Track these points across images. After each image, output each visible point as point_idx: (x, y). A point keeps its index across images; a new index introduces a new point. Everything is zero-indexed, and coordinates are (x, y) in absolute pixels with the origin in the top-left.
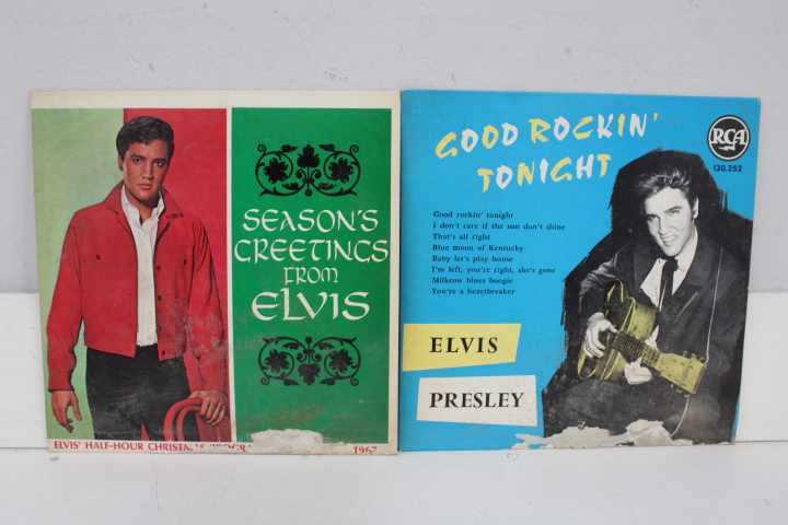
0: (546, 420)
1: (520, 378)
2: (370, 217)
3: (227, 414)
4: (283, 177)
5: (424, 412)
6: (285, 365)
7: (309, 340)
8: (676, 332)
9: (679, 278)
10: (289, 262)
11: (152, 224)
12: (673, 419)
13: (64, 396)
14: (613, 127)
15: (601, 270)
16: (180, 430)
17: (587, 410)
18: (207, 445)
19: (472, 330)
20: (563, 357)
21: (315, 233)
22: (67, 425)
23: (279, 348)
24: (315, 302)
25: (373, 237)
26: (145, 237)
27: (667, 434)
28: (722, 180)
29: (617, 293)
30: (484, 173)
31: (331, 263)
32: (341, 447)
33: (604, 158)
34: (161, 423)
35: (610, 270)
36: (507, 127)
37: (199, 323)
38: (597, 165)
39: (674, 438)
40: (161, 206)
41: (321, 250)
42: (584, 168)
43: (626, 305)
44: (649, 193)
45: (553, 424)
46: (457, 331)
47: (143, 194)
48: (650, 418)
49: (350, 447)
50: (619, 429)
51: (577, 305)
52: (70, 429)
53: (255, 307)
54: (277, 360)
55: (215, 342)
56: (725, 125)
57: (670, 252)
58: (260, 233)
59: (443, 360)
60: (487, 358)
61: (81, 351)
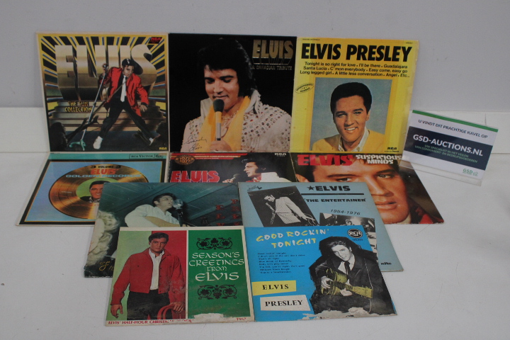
0: (314, 309)
1: (300, 296)
2: (237, 254)
3: (185, 309)
4: (206, 245)
5: (263, 307)
6: (208, 293)
7: (217, 286)
8: (356, 281)
9: (351, 267)
10: (209, 265)
11: (160, 257)
12: (366, 307)
13: (117, 306)
14: (315, 232)
15: (321, 265)
16: (164, 315)
17: (329, 305)
18: (175, 321)
19: (278, 283)
20: (314, 288)
21: (218, 258)
22: (116, 316)
23: (206, 288)
24: (219, 276)
25: (238, 259)
26: (156, 261)
27: (366, 312)
28: (357, 243)
29: (329, 271)
30: (274, 244)
31: (224, 265)
32: (231, 319)
33: (314, 240)
34: (157, 313)
35: (325, 265)
36: (279, 234)
37: (175, 283)
38: (312, 241)
39: (370, 313)
40: (163, 253)
41: (220, 262)
42: (308, 241)
43: (334, 274)
44: (332, 246)
45: (317, 310)
46: (272, 283)
47: (157, 250)
48: (357, 306)
49: (235, 318)
50: (345, 311)
51: (316, 274)
52: (117, 317)
53: (196, 278)
54: (205, 292)
55: (181, 288)
56: (353, 231)
57: (346, 260)
58: (198, 258)
59: (268, 291)
60: (284, 290)
61: (127, 292)
